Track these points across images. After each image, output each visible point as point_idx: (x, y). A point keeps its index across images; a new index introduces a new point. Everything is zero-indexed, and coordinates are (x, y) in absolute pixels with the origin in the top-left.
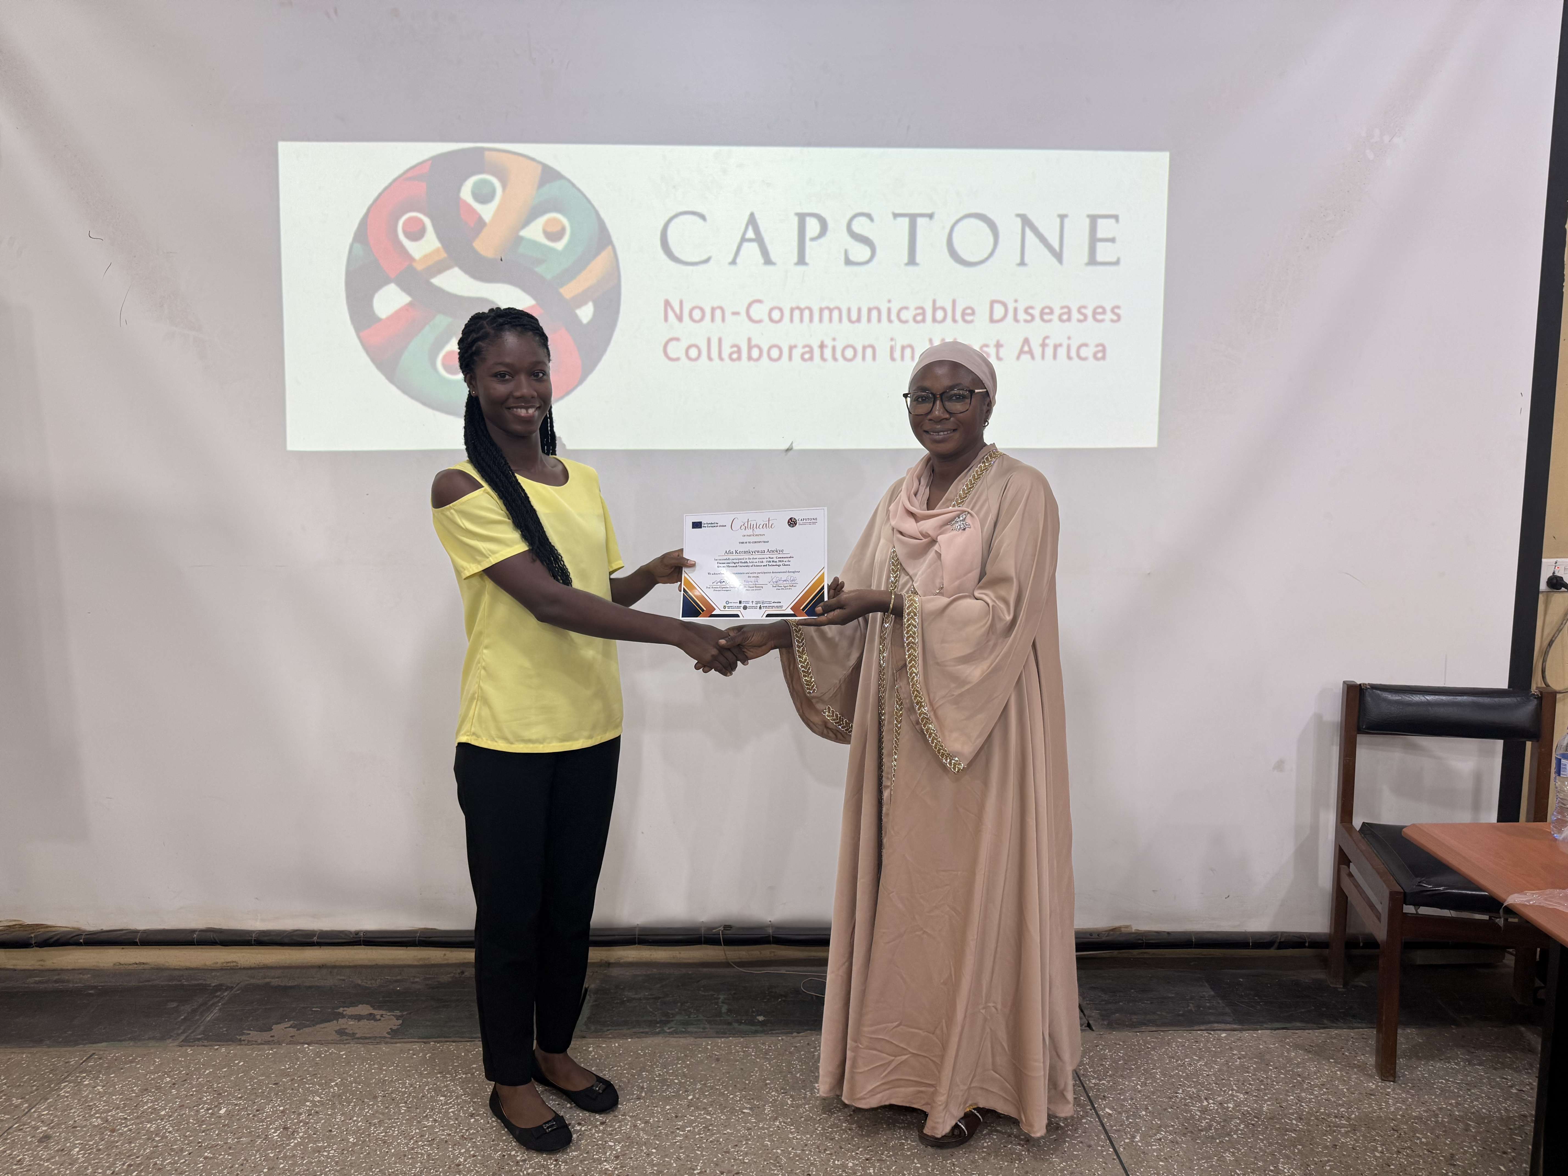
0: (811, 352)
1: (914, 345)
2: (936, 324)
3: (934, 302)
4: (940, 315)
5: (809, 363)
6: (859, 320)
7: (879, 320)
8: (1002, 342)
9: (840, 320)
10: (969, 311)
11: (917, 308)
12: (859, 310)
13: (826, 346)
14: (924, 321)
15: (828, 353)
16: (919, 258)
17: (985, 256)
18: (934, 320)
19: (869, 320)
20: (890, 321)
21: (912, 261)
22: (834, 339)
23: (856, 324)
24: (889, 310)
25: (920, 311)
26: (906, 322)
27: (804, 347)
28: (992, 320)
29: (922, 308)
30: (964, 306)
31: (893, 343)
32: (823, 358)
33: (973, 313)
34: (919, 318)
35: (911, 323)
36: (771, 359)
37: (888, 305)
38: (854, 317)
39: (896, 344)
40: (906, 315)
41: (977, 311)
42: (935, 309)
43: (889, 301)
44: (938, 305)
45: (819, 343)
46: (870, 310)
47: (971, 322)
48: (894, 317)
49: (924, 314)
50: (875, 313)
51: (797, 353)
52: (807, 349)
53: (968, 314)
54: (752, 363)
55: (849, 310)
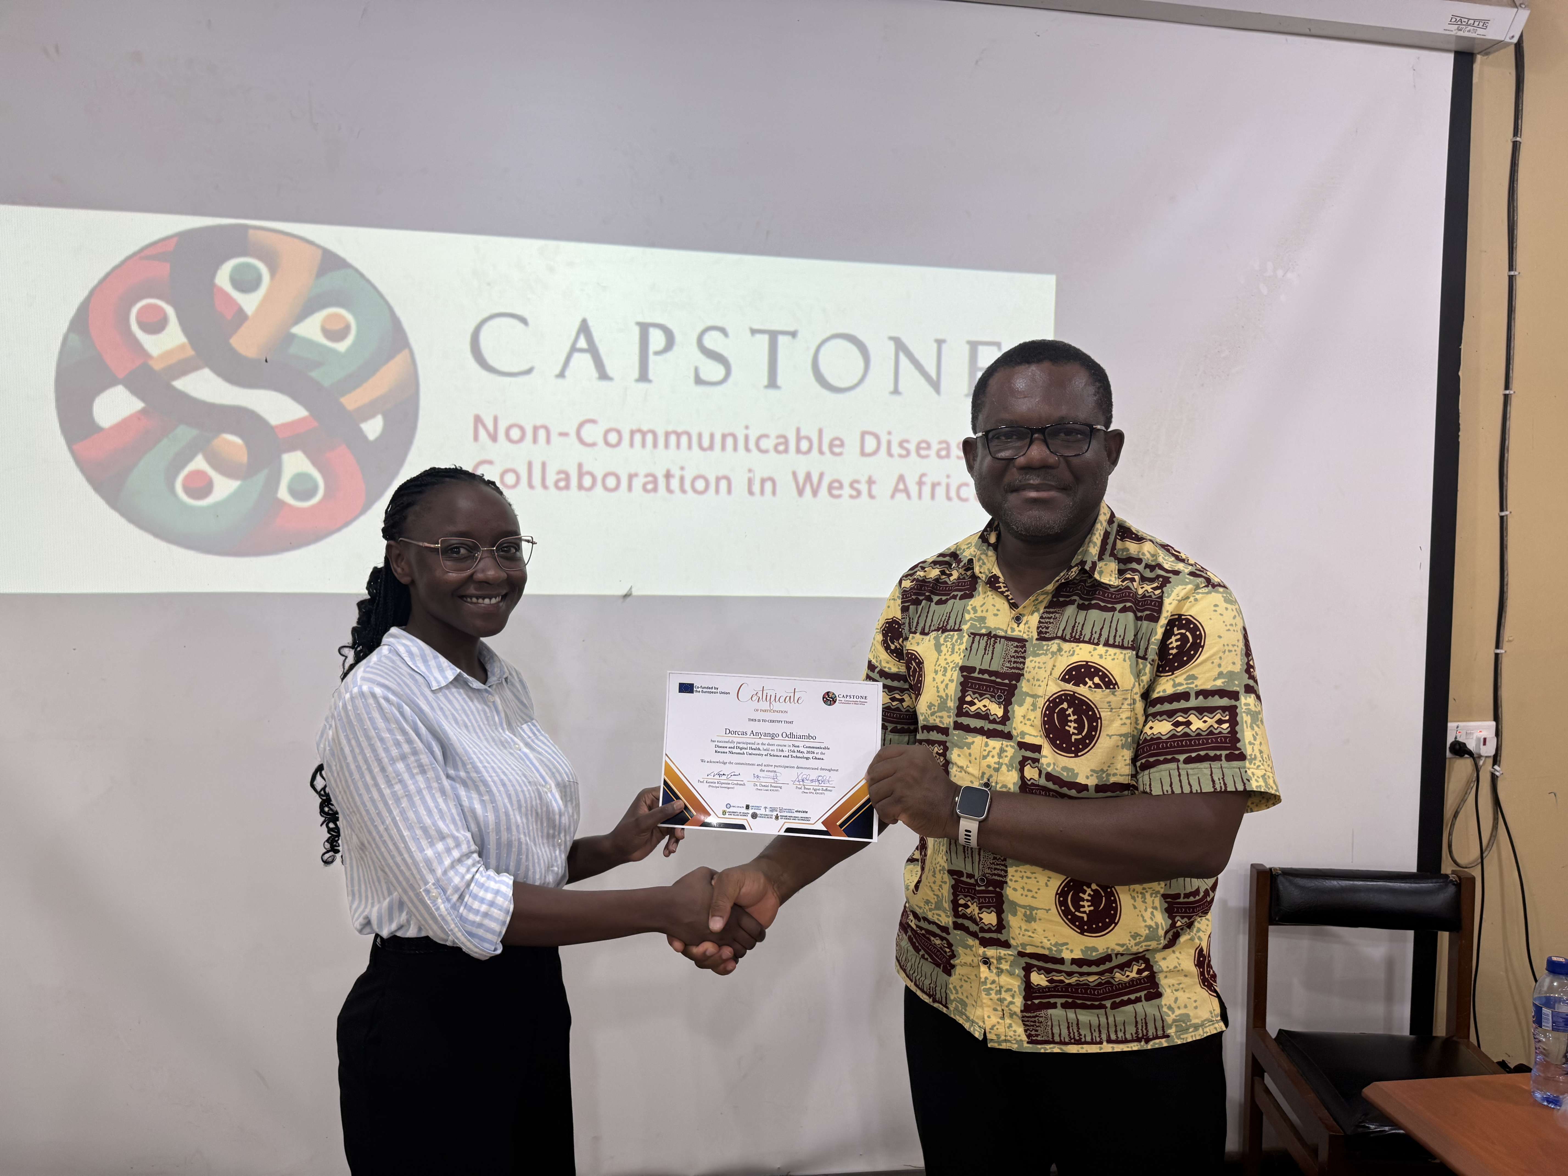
0: (655, 481)
1: (776, 478)
2: (801, 456)
3: (798, 430)
4: (804, 445)
5: (652, 494)
6: (711, 447)
7: (735, 449)
8: (874, 478)
9: (690, 447)
10: (837, 442)
11: (778, 437)
12: (712, 436)
13: (673, 476)
14: (786, 451)
15: (675, 483)
16: (780, 381)
17: (855, 381)
18: (798, 451)
19: (723, 448)
20: (747, 449)
21: (772, 383)
22: (682, 468)
23: (709, 452)
24: (747, 438)
25: (782, 440)
26: (766, 452)
27: (647, 476)
28: (863, 454)
29: (784, 437)
30: (832, 436)
31: (751, 475)
32: (669, 490)
33: (842, 445)
34: (781, 448)
35: (772, 453)
36: (606, 488)
37: (745, 432)
38: (706, 443)
39: (754, 476)
40: (765, 444)
41: (847, 442)
42: (799, 439)
43: (747, 427)
44: (802, 434)
45: (664, 472)
46: (724, 437)
47: (840, 454)
48: (752, 445)
49: (786, 443)
50: (730, 441)
51: (637, 483)
52: (650, 479)
53: (836, 445)
54: (583, 493)
55: (700, 436)
